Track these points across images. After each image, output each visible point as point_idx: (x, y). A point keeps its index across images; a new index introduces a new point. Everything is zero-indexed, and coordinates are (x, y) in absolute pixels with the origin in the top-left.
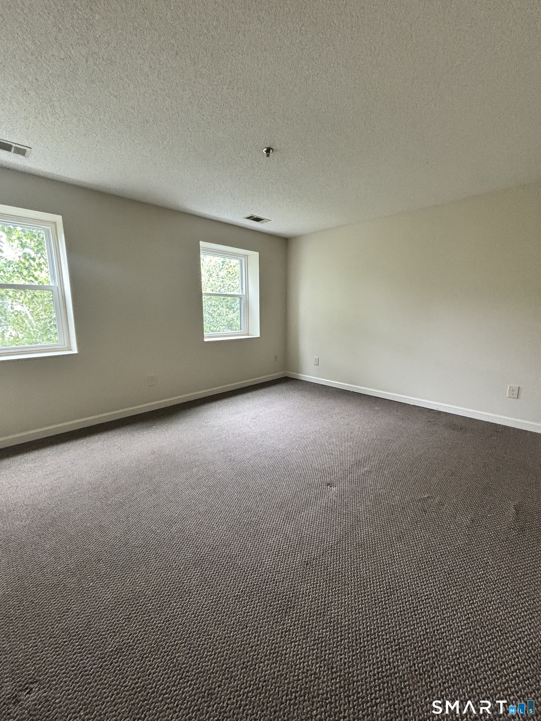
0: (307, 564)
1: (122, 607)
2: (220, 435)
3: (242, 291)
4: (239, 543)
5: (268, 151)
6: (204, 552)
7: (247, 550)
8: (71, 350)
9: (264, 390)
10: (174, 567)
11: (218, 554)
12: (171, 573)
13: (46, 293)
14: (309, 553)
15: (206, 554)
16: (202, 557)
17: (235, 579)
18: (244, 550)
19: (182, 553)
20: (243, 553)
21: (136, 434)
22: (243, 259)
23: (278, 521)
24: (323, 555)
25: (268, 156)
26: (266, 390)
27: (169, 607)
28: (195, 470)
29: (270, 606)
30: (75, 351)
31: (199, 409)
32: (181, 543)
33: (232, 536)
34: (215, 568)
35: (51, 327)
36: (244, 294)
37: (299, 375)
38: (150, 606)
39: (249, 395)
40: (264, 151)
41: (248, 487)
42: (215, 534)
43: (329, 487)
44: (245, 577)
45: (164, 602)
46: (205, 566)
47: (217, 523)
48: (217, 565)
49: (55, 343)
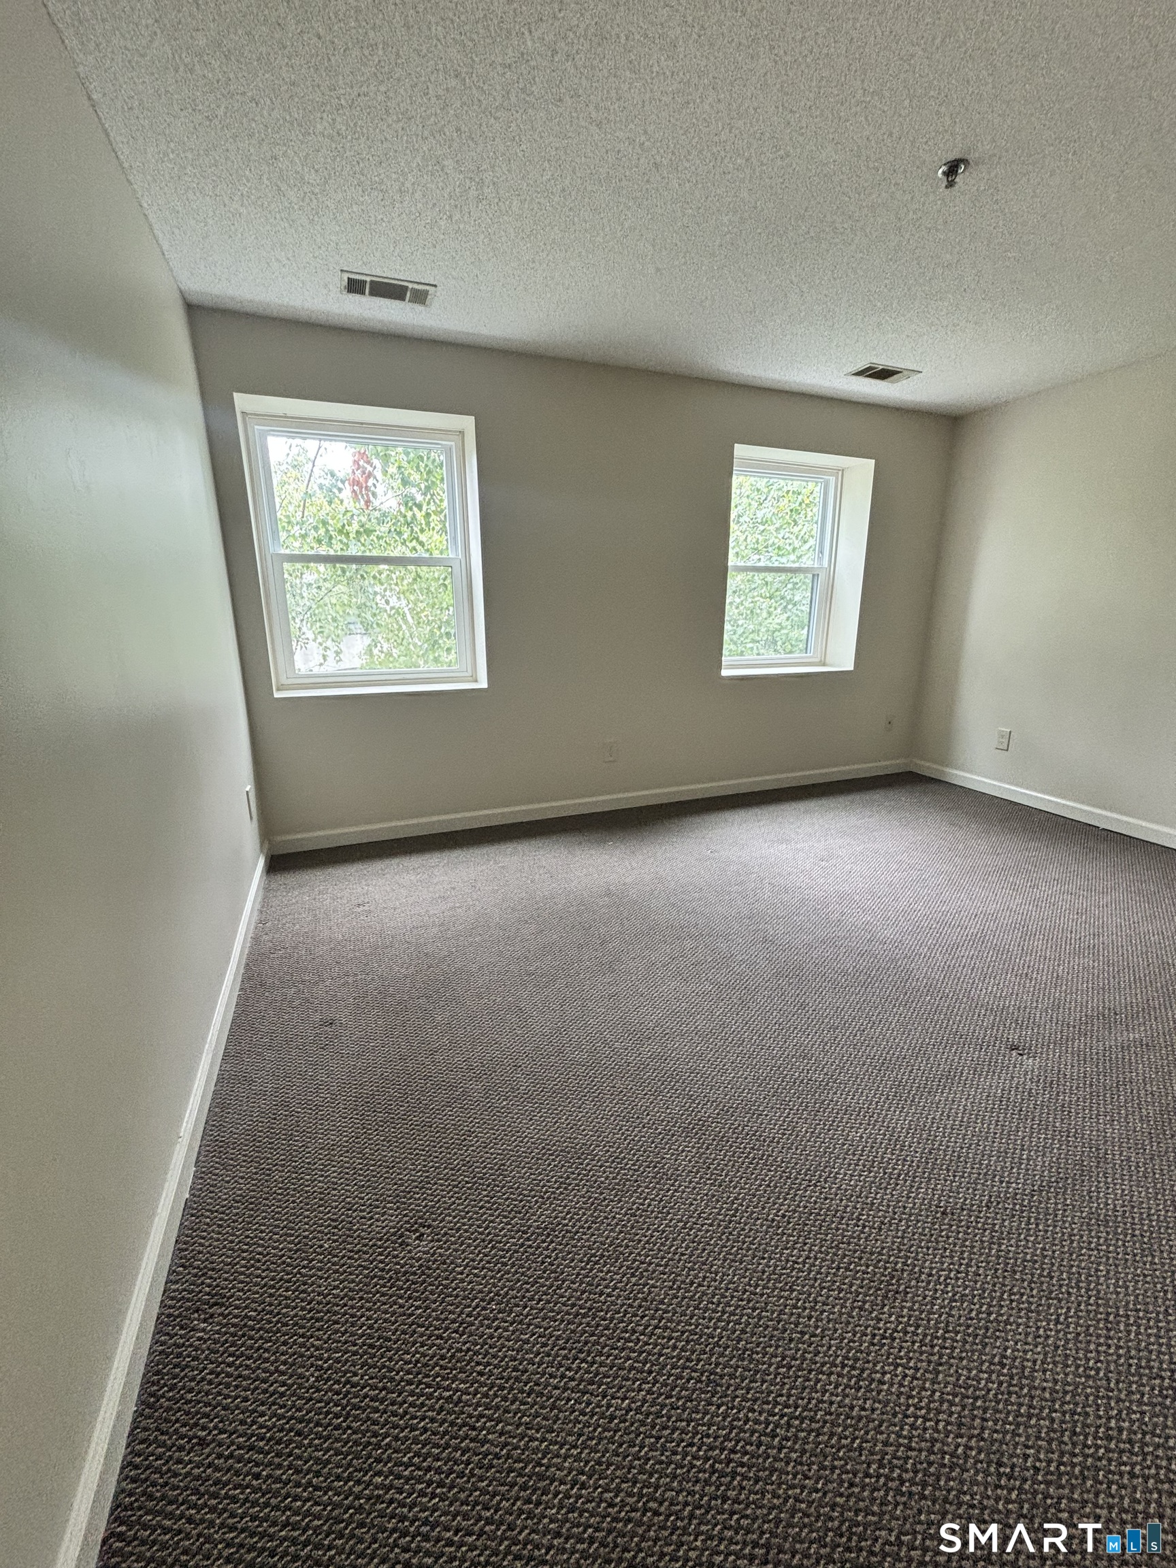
0: (944, 1213)
1: (554, 1160)
2: (741, 883)
3: (820, 559)
4: (780, 1117)
5: (953, 169)
6: (705, 1113)
7: (797, 1136)
8: (476, 681)
9: (850, 798)
10: (645, 1121)
11: (733, 1124)
12: (640, 1132)
13: (438, 572)
14: (950, 1191)
15: (709, 1117)
16: (700, 1120)
17: (768, 1186)
18: (791, 1135)
19: (661, 1100)
20: (788, 1139)
21: (578, 852)
22: (832, 479)
23: (874, 1097)
24: (989, 1208)
25: (951, 184)
26: (857, 797)
27: (635, 1191)
28: (688, 944)
29: (847, 1269)
30: (483, 684)
31: (697, 820)
32: (659, 1080)
33: (765, 1098)
34: (727, 1151)
35: (441, 637)
36: (826, 564)
37: (948, 770)
38: (601, 1177)
39: (812, 804)
40: (941, 171)
41: (803, 1006)
42: (729, 1084)
43: (1014, 1053)
44: (791, 1188)
45: (628, 1180)
46: (706, 1139)
47: (732, 1063)
48: (731, 1146)
49: (445, 668)
